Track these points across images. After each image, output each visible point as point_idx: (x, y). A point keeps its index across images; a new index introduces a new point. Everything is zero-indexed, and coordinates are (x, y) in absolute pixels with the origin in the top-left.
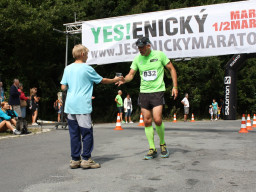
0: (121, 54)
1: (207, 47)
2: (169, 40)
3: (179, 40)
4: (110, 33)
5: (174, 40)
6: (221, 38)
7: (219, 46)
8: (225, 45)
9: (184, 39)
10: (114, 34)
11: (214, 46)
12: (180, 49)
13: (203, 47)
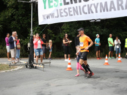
0: (58, 17)
1: (110, 10)
2: (85, 6)
3: (91, 5)
4: (52, 2)
5: (88, 5)
6: (120, 3)
7: (119, 9)
8: (123, 9)
9: (94, 4)
10: (54, 2)
11: (115, 10)
12: (92, 12)
13: (107, 11)
